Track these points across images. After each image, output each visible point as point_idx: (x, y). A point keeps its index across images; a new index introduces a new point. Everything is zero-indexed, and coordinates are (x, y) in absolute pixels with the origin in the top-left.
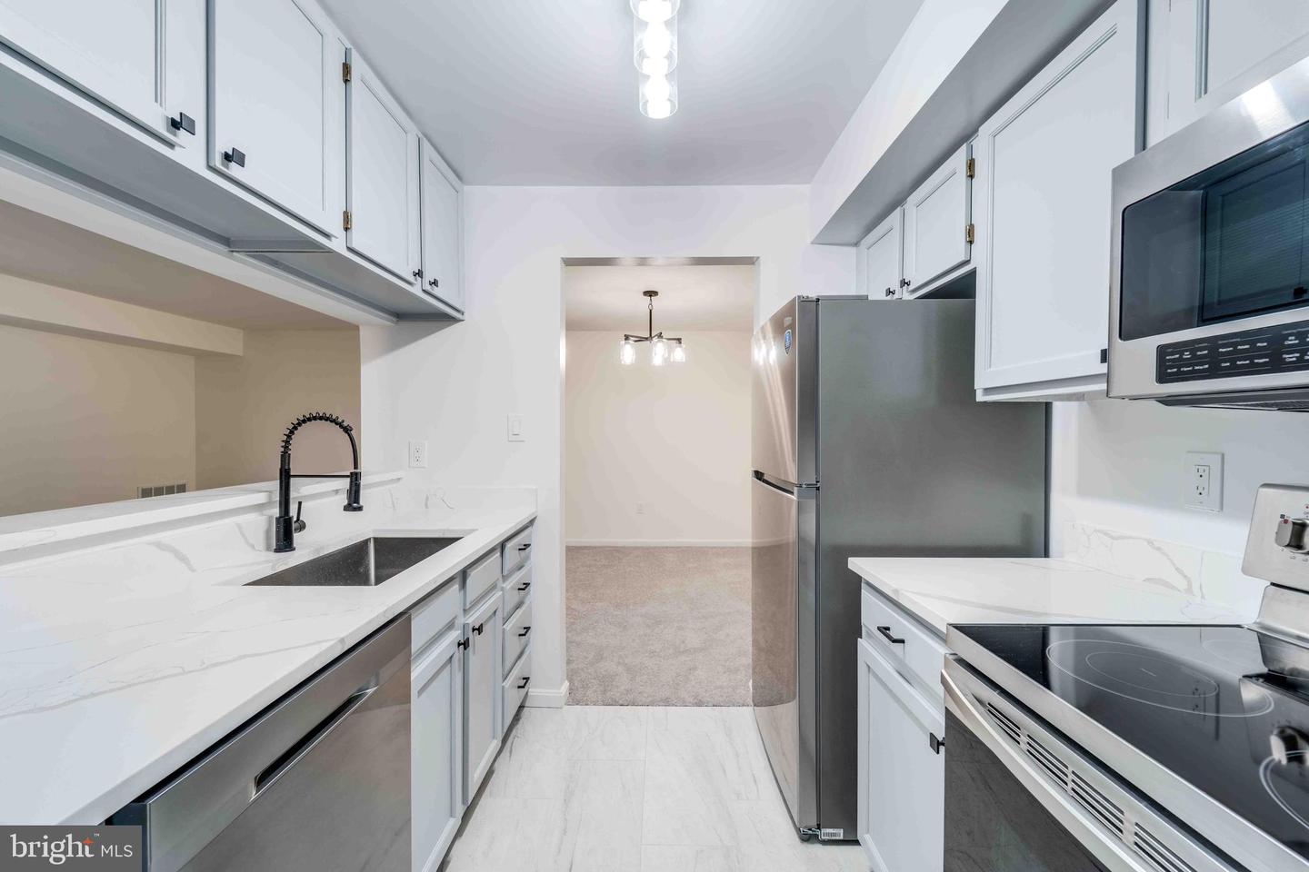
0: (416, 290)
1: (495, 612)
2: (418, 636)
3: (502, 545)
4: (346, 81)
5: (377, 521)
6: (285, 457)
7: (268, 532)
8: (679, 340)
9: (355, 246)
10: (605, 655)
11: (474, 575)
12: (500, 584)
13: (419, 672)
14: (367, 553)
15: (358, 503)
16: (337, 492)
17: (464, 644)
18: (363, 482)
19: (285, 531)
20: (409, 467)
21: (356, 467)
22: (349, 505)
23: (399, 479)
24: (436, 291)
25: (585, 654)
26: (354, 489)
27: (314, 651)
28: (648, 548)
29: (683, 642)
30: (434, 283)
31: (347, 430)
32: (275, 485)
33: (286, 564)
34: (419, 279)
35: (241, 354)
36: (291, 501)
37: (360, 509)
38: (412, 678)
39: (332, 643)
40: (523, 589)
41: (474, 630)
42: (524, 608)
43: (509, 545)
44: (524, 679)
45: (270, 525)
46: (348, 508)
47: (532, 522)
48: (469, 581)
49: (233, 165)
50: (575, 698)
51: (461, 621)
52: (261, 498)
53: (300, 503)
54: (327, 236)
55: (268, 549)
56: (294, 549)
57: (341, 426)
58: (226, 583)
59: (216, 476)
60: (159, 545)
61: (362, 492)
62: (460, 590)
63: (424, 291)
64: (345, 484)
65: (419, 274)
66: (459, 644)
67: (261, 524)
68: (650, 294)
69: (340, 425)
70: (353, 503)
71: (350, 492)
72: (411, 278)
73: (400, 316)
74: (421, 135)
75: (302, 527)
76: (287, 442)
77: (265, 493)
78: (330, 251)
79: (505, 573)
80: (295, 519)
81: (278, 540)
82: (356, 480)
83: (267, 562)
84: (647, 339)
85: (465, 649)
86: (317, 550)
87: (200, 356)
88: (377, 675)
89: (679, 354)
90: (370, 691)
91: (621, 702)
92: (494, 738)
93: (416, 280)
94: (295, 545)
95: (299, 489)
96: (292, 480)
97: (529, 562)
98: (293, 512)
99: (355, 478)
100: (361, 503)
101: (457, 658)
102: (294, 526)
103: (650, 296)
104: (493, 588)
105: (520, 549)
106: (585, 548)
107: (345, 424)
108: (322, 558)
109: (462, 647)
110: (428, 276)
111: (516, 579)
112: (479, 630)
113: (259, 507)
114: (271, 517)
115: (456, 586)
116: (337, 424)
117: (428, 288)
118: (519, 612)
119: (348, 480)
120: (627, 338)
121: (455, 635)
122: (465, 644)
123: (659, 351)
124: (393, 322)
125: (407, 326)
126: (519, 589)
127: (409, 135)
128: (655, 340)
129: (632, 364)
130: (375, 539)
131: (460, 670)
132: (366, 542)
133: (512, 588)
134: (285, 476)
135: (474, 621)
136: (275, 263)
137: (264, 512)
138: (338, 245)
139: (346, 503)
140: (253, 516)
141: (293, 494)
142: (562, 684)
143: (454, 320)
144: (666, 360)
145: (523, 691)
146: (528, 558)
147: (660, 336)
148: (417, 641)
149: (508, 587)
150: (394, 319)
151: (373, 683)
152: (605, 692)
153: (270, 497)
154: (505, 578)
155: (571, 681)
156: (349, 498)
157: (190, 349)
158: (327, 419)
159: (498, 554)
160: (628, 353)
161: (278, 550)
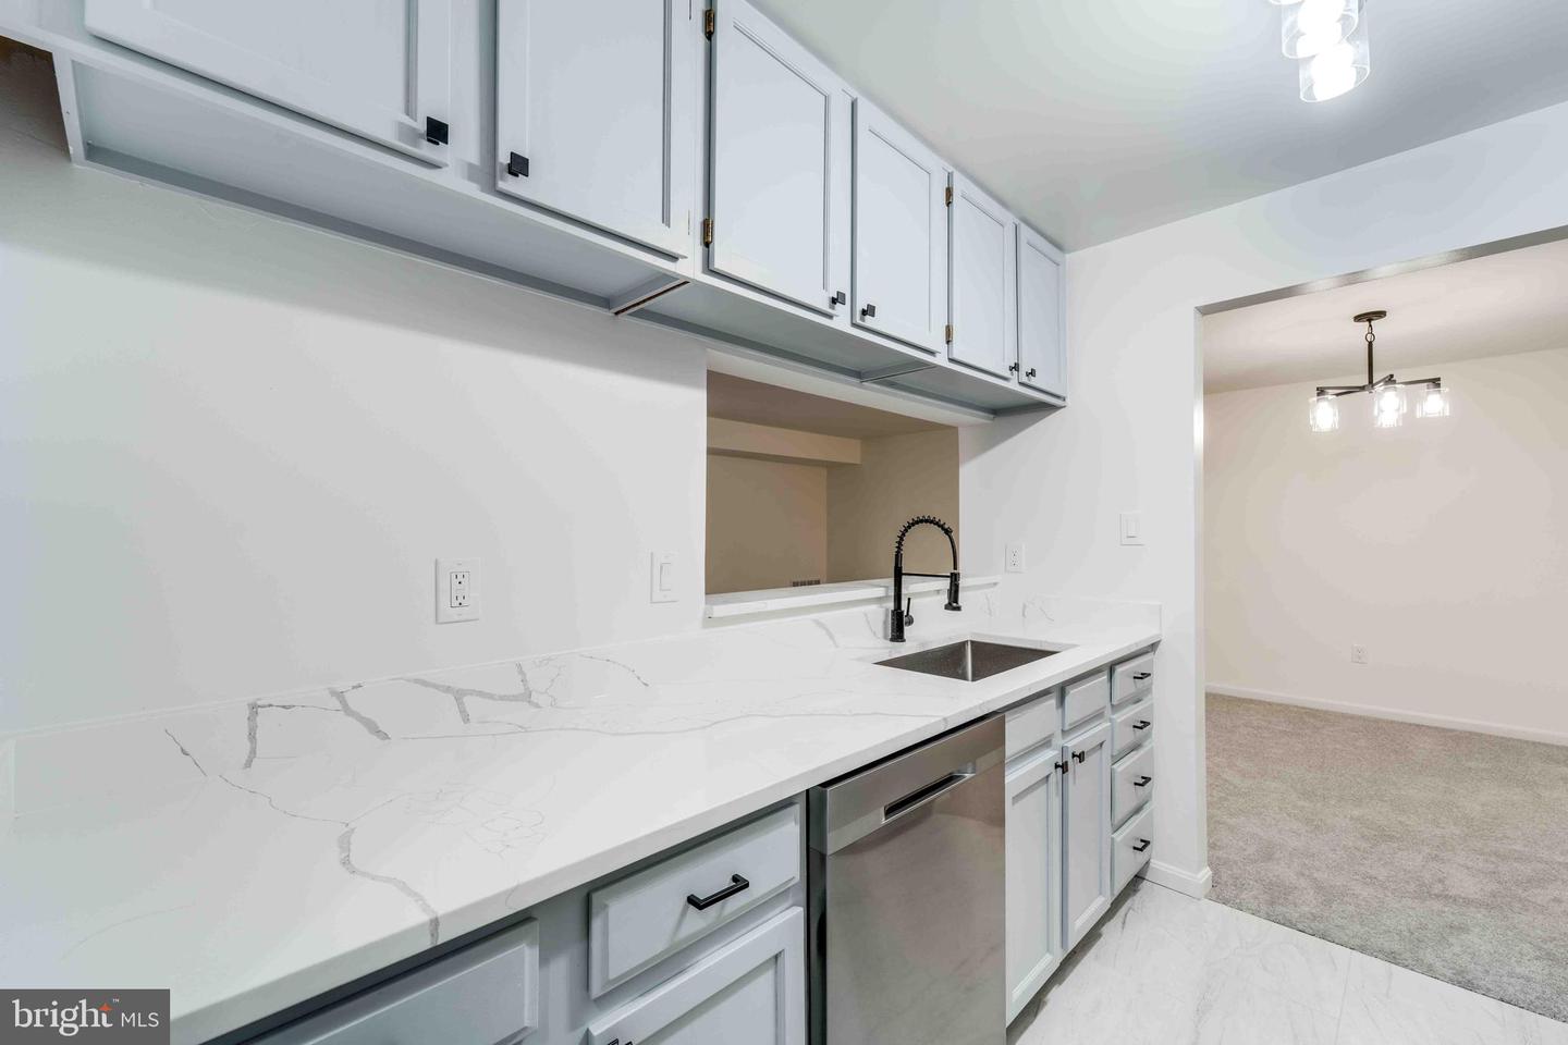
0: (1013, 385)
1: (1101, 744)
2: (1013, 743)
3: (1111, 668)
4: (949, 204)
5: (974, 624)
6: (898, 557)
7: (885, 622)
8: (1436, 382)
9: (956, 356)
10: (1277, 856)
11: (1073, 694)
12: (1108, 711)
13: (1014, 778)
14: (964, 655)
15: (957, 602)
16: (938, 591)
17: (1062, 767)
18: (962, 583)
19: (899, 624)
20: (1006, 570)
21: (955, 568)
22: (950, 604)
23: (995, 584)
24: (1033, 381)
25: (1241, 844)
26: (953, 588)
27: (922, 723)
28: (1377, 721)
29: (1440, 881)
30: (1031, 373)
31: (948, 532)
32: (891, 582)
33: (899, 652)
34: (1015, 373)
35: (858, 462)
36: (903, 597)
37: (958, 609)
38: (1006, 781)
39: (938, 719)
40: (1141, 728)
41: (1074, 756)
42: (1141, 752)
43: (1119, 670)
44: (1142, 841)
45: (887, 615)
46: (949, 607)
47: (1153, 647)
48: (1068, 699)
49: (867, 317)
50: (1221, 891)
51: (1058, 741)
52: (880, 592)
53: (909, 599)
54: (932, 353)
55: (885, 638)
56: (904, 641)
57: (943, 529)
58: (859, 659)
59: (842, 571)
60: (818, 623)
61: (961, 595)
62: (1057, 708)
63: (1020, 383)
64: (945, 584)
65: (1016, 367)
66: (1057, 766)
67: (880, 614)
68: (1369, 317)
69: (942, 527)
70: (953, 603)
71: (950, 591)
72: (1007, 374)
73: (997, 412)
74: (1017, 222)
75: (911, 622)
76: (900, 543)
77: (882, 588)
78: (935, 366)
79: (1115, 703)
80: (905, 614)
81: (893, 631)
82: (956, 580)
83: (887, 648)
84: (1362, 388)
85: (1063, 773)
86: (923, 644)
87: (831, 467)
88: (974, 764)
89: (1434, 404)
90: (968, 776)
91: (1301, 927)
92: (1101, 894)
93: (1012, 374)
94: (905, 637)
95: (910, 586)
96: (904, 578)
97: (1149, 696)
98: (904, 607)
99: (954, 578)
100: (960, 603)
101: (1054, 780)
102: (905, 619)
103: (1370, 321)
104: (1098, 716)
105: (1135, 678)
106: (1251, 701)
107: (946, 526)
108: (927, 652)
109: (1060, 770)
110: (1025, 368)
111: (1131, 713)
112: (1081, 757)
113: (879, 600)
114: (887, 610)
115: (1052, 702)
116: (939, 526)
117: (1024, 379)
118: (1134, 756)
119: (948, 581)
120: (1321, 391)
121: (1050, 755)
122: (1064, 767)
123: (1388, 406)
124: (988, 419)
125: (1003, 421)
126: (1135, 727)
127: (1006, 228)
128: (1379, 388)
129: (1333, 431)
130: (972, 642)
131: (1057, 794)
132: (964, 644)
133: (1125, 723)
134: (898, 575)
135: (1075, 746)
136: (892, 385)
137: (884, 605)
138: (941, 360)
139: (947, 602)
140: (874, 607)
141: (904, 591)
142: (1199, 869)
143: (1053, 408)
144: (1408, 418)
145: (1141, 857)
146: (1148, 690)
147: (1390, 380)
148: (1012, 746)
149: (1119, 720)
150: (992, 416)
151: (970, 769)
152: (1272, 903)
153: (887, 592)
154: (1115, 708)
155: (1216, 873)
156: (950, 598)
157: (823, 462)
158: (932, 522)
159: (1105, 677)
160: (1325, 415)
161: (893, 640)
